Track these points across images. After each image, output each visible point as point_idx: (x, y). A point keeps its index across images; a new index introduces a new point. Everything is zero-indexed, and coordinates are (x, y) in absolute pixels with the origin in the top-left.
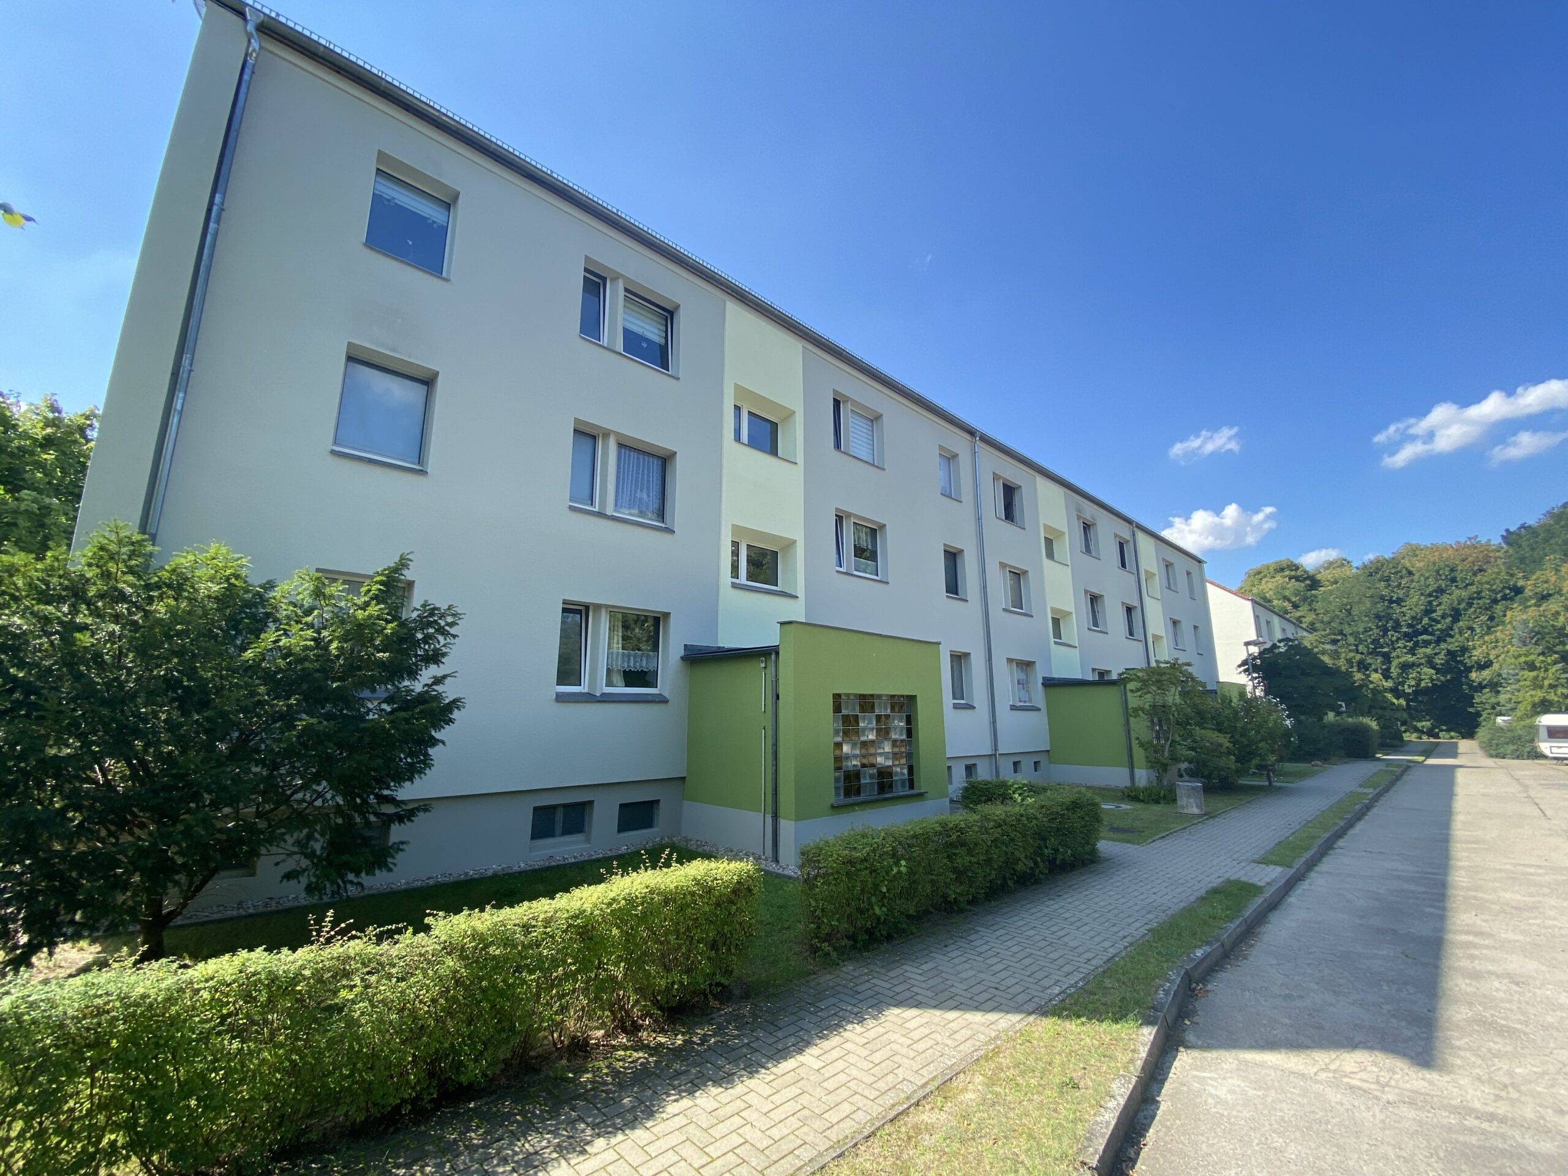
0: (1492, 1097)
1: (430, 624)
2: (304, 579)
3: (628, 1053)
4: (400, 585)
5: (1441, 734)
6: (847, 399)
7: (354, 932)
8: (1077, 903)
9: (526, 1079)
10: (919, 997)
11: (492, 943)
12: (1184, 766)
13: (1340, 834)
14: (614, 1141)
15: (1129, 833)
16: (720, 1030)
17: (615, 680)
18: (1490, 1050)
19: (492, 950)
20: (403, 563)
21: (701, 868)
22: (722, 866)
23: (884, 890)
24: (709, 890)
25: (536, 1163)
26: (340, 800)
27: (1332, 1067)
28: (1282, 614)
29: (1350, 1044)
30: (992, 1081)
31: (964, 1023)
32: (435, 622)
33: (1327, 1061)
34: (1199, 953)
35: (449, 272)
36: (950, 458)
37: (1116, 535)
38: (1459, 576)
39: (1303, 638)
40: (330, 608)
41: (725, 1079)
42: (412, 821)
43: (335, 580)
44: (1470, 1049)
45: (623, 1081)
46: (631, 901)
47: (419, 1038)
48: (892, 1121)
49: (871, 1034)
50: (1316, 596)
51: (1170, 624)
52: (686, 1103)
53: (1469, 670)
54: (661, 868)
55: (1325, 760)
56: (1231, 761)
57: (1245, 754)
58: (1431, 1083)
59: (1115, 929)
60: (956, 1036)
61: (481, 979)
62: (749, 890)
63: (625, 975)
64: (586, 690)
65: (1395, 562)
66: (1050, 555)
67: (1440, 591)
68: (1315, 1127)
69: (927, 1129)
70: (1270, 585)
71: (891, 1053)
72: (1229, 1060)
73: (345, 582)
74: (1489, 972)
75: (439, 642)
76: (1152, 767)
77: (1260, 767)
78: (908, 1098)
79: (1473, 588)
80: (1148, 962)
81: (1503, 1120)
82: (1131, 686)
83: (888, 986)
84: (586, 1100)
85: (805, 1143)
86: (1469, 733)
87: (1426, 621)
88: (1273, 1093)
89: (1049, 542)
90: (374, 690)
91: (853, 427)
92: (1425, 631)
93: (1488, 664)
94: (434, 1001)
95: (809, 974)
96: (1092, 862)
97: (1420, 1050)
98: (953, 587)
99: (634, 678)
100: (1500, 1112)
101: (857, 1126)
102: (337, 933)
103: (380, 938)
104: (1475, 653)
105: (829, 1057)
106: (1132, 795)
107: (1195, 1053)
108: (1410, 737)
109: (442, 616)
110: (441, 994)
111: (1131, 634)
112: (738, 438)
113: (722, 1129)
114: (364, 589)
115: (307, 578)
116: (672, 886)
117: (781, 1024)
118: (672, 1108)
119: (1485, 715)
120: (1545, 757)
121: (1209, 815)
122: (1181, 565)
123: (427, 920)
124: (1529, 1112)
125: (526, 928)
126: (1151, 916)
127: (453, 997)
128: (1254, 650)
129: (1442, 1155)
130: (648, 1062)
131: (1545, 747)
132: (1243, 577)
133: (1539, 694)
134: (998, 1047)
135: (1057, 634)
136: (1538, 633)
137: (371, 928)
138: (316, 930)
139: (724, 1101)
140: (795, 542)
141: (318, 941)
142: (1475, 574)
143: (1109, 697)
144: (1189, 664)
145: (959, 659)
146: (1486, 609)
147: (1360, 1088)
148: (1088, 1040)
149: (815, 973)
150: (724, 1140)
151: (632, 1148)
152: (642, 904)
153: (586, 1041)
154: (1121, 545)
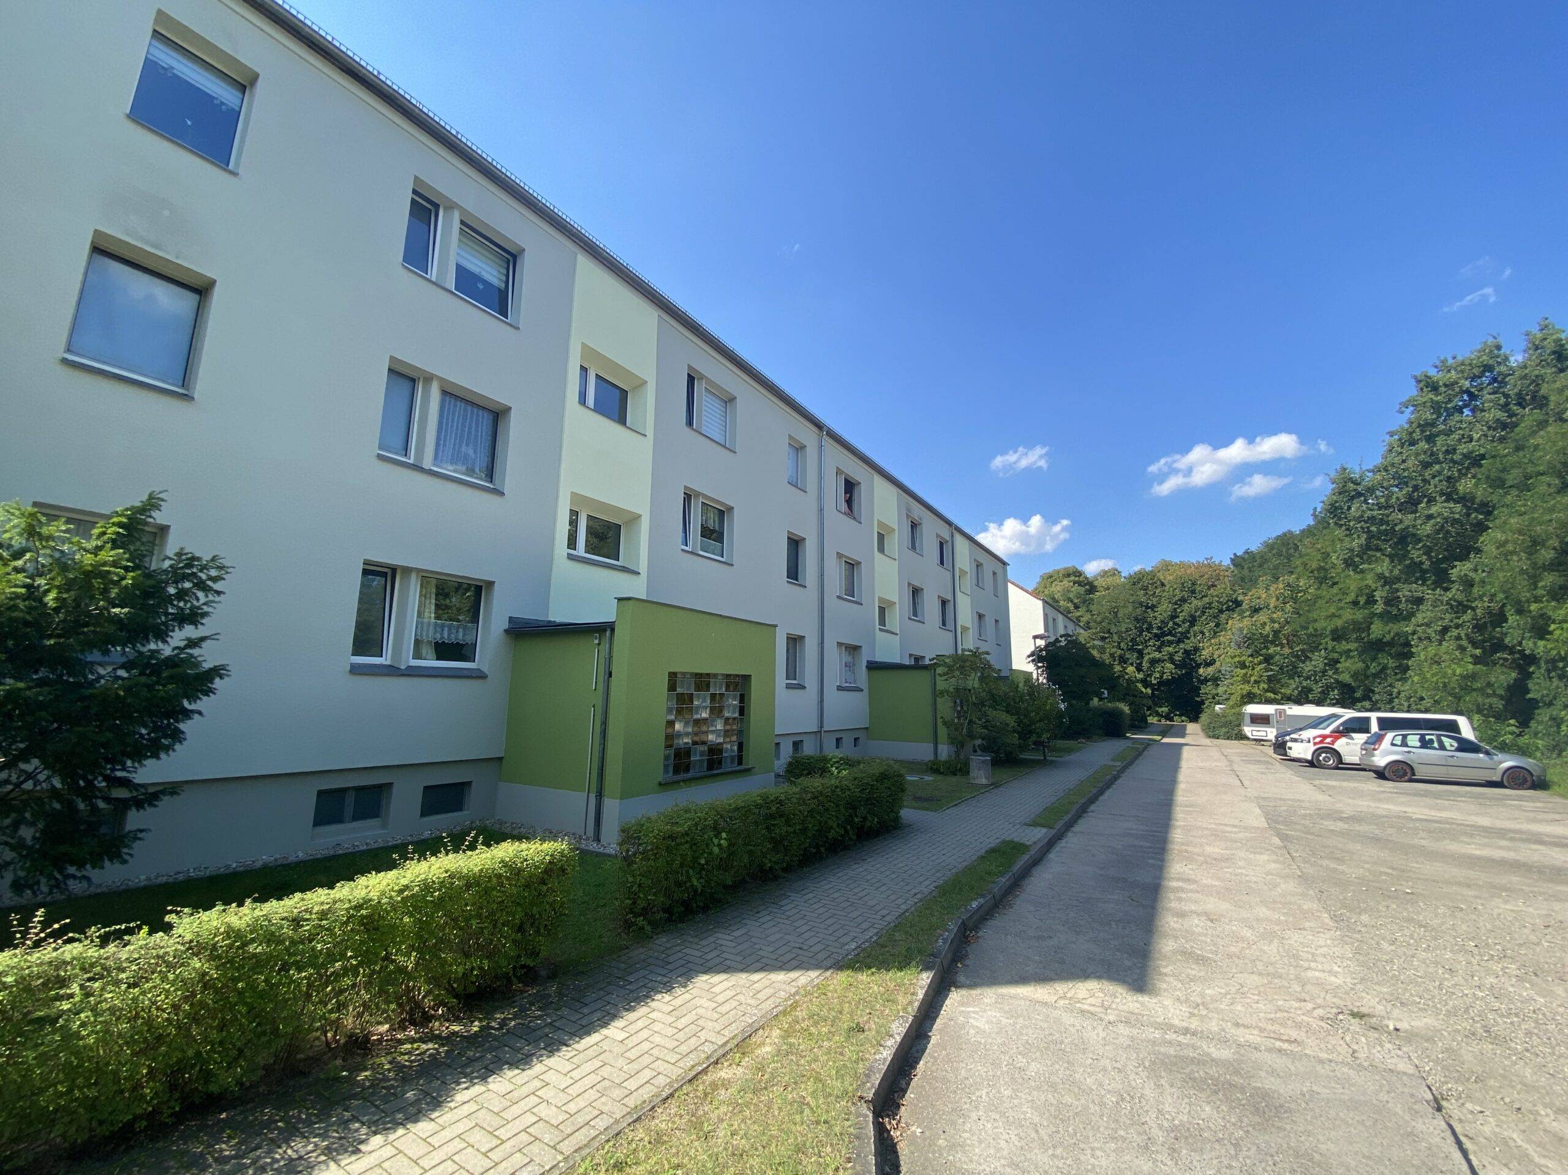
0: (1187, 1014)
1: (185, 577)
2: (13, 514)
3: (415, 1046)
4: (147, 528)
5: (1175, 718)
6: (702, 377)
7: (71, 935)
8: (878, 866)
9: (292, 1083)
10: (728, 963)
11: (253, 940)
12: (979, 742)
13: (1093, 800)
14: (392, 1137)
15: (930, 801)
16: (522, 1012)
17: (424, 652)
18: (1188, 976)
19: (251, 948)
20: (153, 503)
21: (511, 850)
22: (534, 847)
23: (703, 861)
24: (518, 872)
25: (300, 1169)
26: (57, 783)
27: (1069, 995)
28: (1066, 613)
29: (1083, 974)
30: (787, 1034)
31: (767, 983)
32: (194, 574)
33: (1066, 990)
34: (974, 905)
35: (237, 164)
36: (799, 449)
37: (938, 536)
38: (1198, 588)
39: (1079, 634)
40: (48, 551)
41: (521, 1061)
42: (155, 806)
43: (56, 518)
44: (1174, 975)
45: (405, 1076)
46: (427, 887)
47: (157, 1049)
48: (690, 1081)
49: (678, 1002)
50: (1092, 600)
51: (976, 617)
52: (478, 1089)
53: (1198, 666)
54: (464, 851)
55: (1089, 738)
56: (1014, 739)
57: (1025, 732)
58: (1142, 1004)
59: (908, 887)
60: (759, 996)
61: (235, 980)
62: (563, 870)
63: (417, 964)
64: (388, 662)
65: (1152, 574)
66: (881, 549)
67: (1183, 600)
68: (1052, 1046)
69: (723, 1085)
70: (1059, 588)
71: (695, 1017)
72: (989, 995)
73: (69, 521)
74: (1191, 912)
75: (198, 599)
76: (952, 743)
77: (1038, 743)
78: (708, 1058)
79: (1206, 600)
80: (933, 915)
81: (1194, 1034)
82: (940, 670)
83: (699, 954)
84: (364, 1099)
85: (602, 1113)
86: (1195, 719)
87: (1171, 624)
88: (1021, 1020)
89: (881, 537)
90: (106, 652)
91: (707, 407)
92: (1170, 634)
93: (1211, 663)
94: (176, 1007)
95: (623, 949)
96: (895, 828)
97: (1136, 977)
98: (794, 573)
99: (444, 650)
100: (1193, 1027)
101: (655, 1090)
102: (49, 936)
103: (104, 941)
104: (1204, 653)
105: (633, 1028)
106: (934, 768)
107: (963, 992)
108: (1153, 720)
109: (203, 568)
110: (185, 999)
111: (944, 624)
112: (583, 400)
113: (516, 1110)
114: (96, 531)
115: (17, 513)
116: (476, 870)
117: (587, 1000)
118: (460, 1097)
119: (1207, 703)
120: (1248, 738)
121: (995, 785)
122: (989, 566)
123: (167, 918)
124: (1214, 1026)
125: (296, 922)
126: (939, 875)
127: (201, 1002)
128: (1041, 643)
129: (1147, 1064)
130: (439, 1053)
131: (1248, 730)
132: (1038, 580)
133: (1247, 688)
134: (796, 1002)
135: (882, 622)
136: (1249, 639)
137: (93, 928)
138: (20, 932)
139: (519, 1083)
140: (640, 516)
141: (23, 944)
142: (1209, 588)
143: (922, 679)
144: (988, 653)
145: (795, 642)
146: (1215, 617)
147: (1089, 1012)
148: (876, 988)
149: (627, 948)
150: (517, 1122)
151: (414, 1141)
152: (439, 890)
153: (367, 1038)
154: (941, 544)
